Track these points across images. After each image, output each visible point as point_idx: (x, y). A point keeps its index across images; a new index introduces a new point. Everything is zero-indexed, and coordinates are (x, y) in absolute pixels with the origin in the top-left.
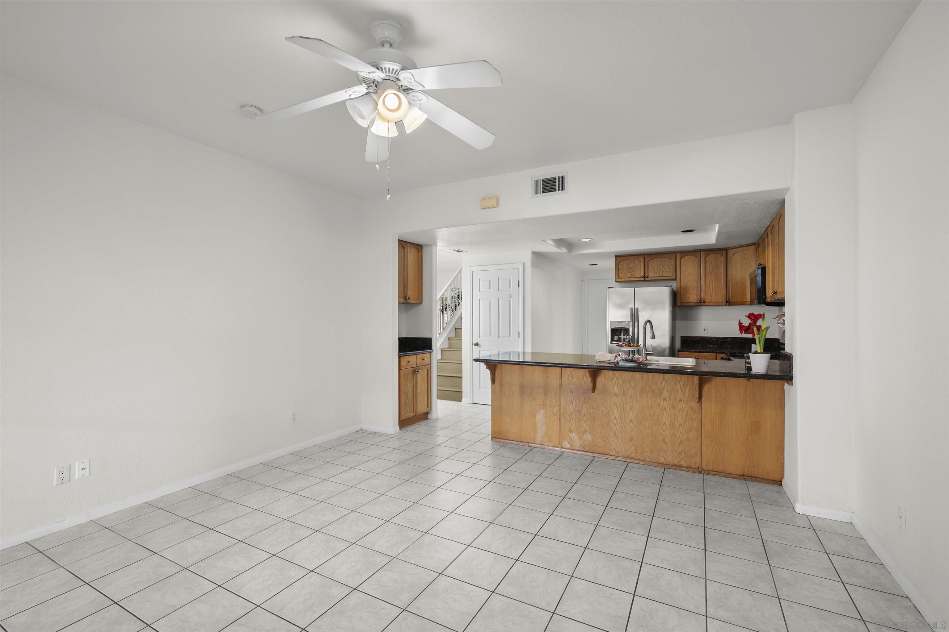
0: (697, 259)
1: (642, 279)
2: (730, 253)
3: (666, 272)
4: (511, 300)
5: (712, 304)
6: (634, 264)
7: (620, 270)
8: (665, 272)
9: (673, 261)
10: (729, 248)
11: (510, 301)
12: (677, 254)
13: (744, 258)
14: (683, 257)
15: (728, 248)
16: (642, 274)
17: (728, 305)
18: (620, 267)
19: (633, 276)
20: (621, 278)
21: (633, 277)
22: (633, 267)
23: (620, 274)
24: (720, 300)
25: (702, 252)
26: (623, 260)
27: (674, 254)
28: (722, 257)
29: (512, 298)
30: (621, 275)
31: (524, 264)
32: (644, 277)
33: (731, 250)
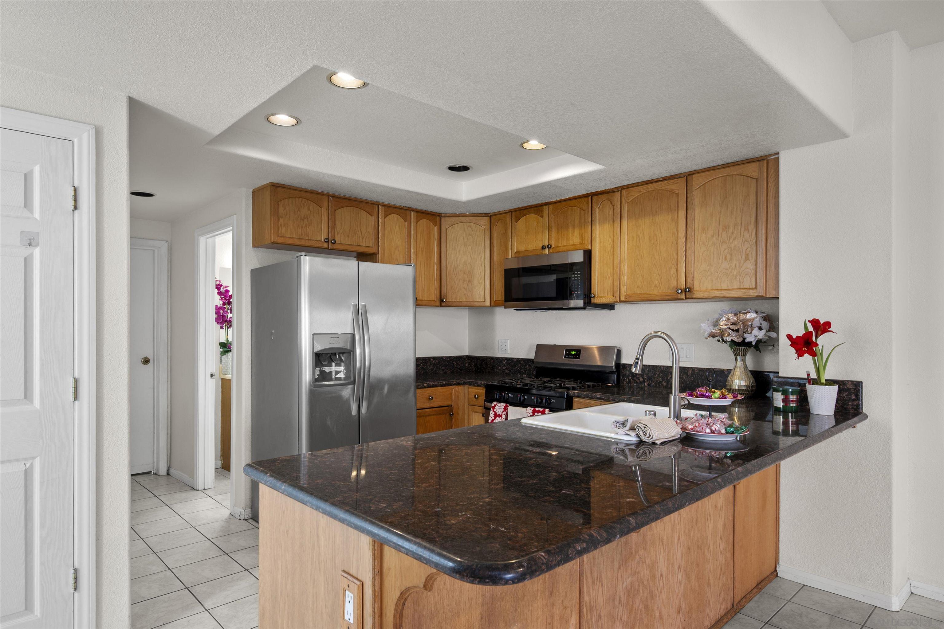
0: (406, 223)
1: (325, 245)
2: (446, 222)
3: (363, 238)
4: (31, 256)
5: (424, 303)
6: (309, 210)
7: (282, 217)
8: (361, 238)
9: (374, 218)
10: (443, 215)
11: (28, 262)
12: (380, 207)
13: (469, 235)
14: (388, 216)
15: (441, 214)
16: (324, 236)
17: (441, 306)
18: (281, 210)
19: (308, 236)
20: (282, 237)
21: (307, 238)
22: (307, 218)
23: (281, 225)
24: (432, 298)
25: (412, 212)
26: (289, 198)
27: (376, 206)
28: (436, 227)
29: (37, 252)
30: (283, 229)
31: (98, 133)
32: (327, 241)
33: (447, 219)
